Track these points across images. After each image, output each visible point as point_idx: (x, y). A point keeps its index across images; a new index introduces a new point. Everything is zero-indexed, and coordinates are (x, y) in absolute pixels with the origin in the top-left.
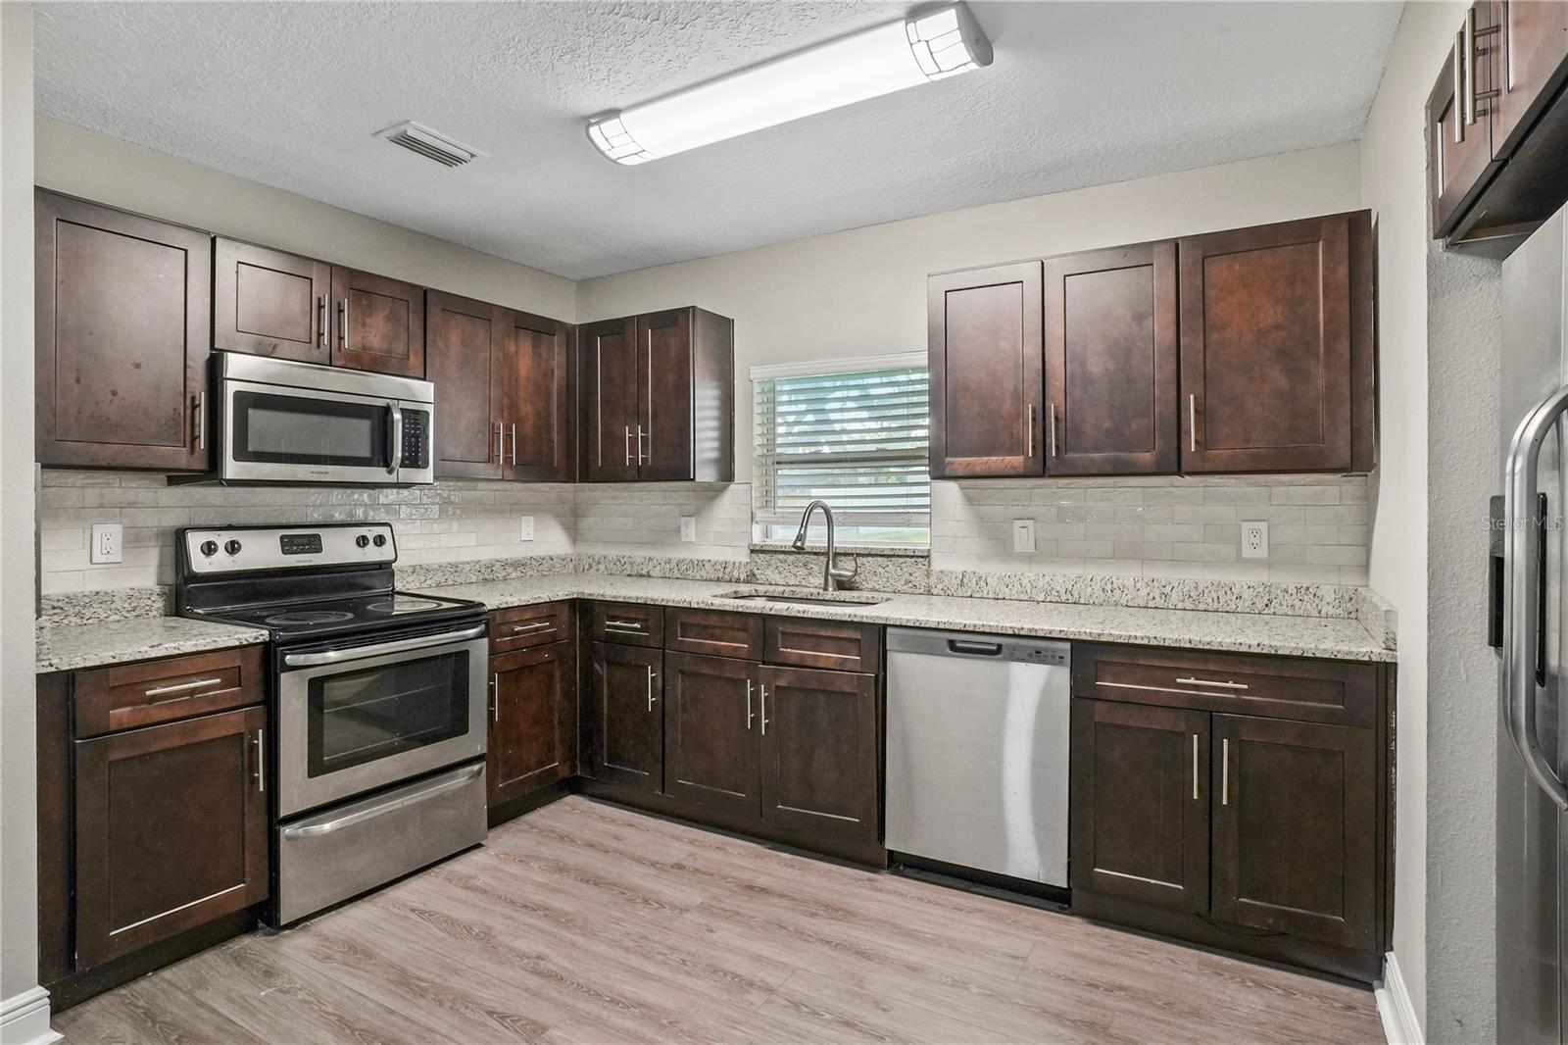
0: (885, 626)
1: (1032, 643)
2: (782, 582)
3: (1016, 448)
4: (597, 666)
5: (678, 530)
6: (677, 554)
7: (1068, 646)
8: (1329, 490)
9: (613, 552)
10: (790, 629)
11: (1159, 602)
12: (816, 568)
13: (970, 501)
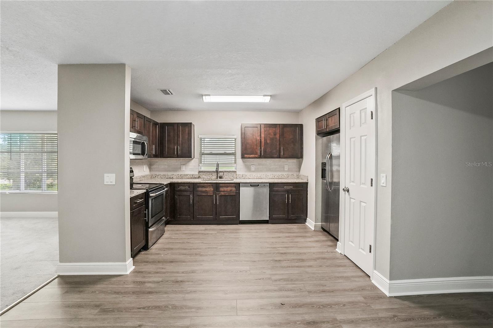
0: (240, 183)
1: (263, 184)
2: (206, 178)
3: (256, 154)
4: (176, 196)
5: (180, 168)
6: (180, 173)
7: (269, 184)
8: (294, 161)
9: (162, 173)
10: (222, 185)
11: (274, 177)
12: (214, 175)
13: (244, 162)
